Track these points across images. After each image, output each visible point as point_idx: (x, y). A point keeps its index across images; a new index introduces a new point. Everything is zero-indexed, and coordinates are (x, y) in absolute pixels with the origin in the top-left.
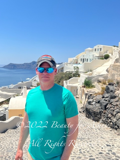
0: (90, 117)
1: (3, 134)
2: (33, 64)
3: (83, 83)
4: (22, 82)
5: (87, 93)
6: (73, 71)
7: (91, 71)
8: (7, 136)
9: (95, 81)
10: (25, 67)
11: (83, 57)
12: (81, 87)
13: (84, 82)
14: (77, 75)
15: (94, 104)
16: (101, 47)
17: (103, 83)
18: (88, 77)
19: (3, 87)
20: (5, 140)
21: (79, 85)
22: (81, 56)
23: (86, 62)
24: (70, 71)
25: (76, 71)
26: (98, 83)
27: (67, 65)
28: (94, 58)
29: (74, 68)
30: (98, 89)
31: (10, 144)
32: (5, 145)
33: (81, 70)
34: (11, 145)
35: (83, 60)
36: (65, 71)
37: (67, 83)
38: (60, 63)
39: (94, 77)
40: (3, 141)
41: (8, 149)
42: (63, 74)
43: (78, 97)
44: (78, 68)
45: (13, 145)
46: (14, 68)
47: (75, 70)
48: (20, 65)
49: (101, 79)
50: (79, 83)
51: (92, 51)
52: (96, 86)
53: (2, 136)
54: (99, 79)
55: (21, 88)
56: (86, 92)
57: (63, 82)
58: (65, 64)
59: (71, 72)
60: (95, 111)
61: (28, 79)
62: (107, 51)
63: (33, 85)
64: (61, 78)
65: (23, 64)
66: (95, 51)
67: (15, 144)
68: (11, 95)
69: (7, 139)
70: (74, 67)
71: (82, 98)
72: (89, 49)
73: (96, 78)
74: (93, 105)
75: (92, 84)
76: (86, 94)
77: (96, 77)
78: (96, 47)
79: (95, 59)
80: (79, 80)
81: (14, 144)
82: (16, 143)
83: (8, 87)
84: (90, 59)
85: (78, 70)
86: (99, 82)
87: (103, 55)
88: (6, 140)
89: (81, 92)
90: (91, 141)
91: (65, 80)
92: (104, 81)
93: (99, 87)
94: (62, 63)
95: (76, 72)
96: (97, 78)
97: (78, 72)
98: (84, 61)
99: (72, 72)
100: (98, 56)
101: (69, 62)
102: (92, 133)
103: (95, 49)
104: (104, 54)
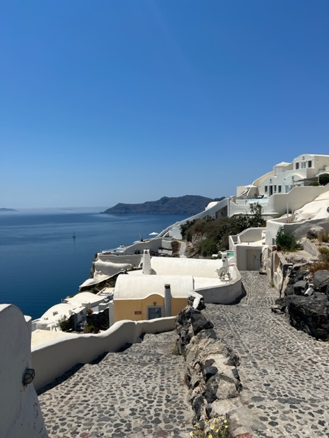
0: (303, 326)
1: (96, 365)
2: (163, 203)
3: (273, 239)
4: (142, 241)
5: (287, 263)
6: (250, 213)
7: (290, 213)
8: (103, 373)
9: (302, 234)
10: (147, 210)
11: (271, 183)
12: (269, 251)
13: (275, 238)
14: (258, 221)
15: (310, 295)
16: (310, 160)
17: (323, 238)
18: (285, 226)
19: (104, 252)
20: (97, 383)
21: (264, 244)
22: (264, 180)
23: (277, 193)
24: (241, 214)
25: (255, 213)
26: (310, 239)
27: (235, 202)
28: (295, 184)
29: (252, 207)
30: (310, 253)
31: (108, 397)
32: (97, 399)
33: (268, 210)
34: (110, 400)
35: (271, 190)
36: (230, 215)
37: (235, 240)
38: (219, 198)
39: (299, 226)
40: (93, 386)
41: (103, 411)
42: (227, 220)
43: (264, 271)
44: (259, 206)
45: (116, 400)
46: (126, 213)
47: (252, 211)
48: (138, 205)
49: (316, 229)
50: (264, 241)
51: (290, 168)
52: (305, 247)
53: (93, 371)
54: (312, 229)
55: (139, 253)
56: (285, 262)
57: (227, 239)
58: (230, 199)
59: (243, 217)
60: (315, 313)
61: (154, 233)
62: (325, 166)
63: (164, 245)
64: (222, 230)
65: (143, 205)
66: (297, 167)
67: (120, 398)
68: (120, 268)
69: (103, 381)
70: (251, 205)
71: (274, 276)
72: (283, 164)
73: (303, 227)
74: (307, 295)
75: (295, 243)
76: (285, 265)
77: (305, 226)
78: (299, 160)
79: (299, 185)
80: (265, 233)
81: (118, 397)
82: (122, 394)
83: (115, 251)
84: (287, 187)
85: (260, 211)
86: (312, 236)
87: (315, 175)
88: (99, 385)
89: (270, 260)
90: (321, 412)
91: (231, 234)
92: (325, 234)
93: (313, 248)
94: (224, 198)
95: (255, 215)
96: (306, 228)
97: (260, 215)
98: (273, 191)
99: (247, 215)
100: (305, 180)
101: (238, 195)
102: (317, 377)
103: (297, 164)
104: (319, 173)
